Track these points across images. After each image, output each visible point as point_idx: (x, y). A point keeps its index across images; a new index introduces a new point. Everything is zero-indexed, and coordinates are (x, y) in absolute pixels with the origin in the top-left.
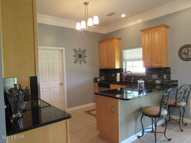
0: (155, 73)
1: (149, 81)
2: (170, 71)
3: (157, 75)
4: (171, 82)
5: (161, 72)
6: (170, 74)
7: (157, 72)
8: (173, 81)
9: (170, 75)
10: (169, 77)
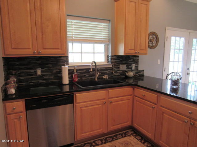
0: (124, 62)
1: (116, 74)
2: (138, 60)
3: (125, 65)
4: (139, 72)
5: (130, 62)
6: (138, 63)
7: (125, 62)
8: (140, 71)
9: (138, 65)
10: (137, 67)
